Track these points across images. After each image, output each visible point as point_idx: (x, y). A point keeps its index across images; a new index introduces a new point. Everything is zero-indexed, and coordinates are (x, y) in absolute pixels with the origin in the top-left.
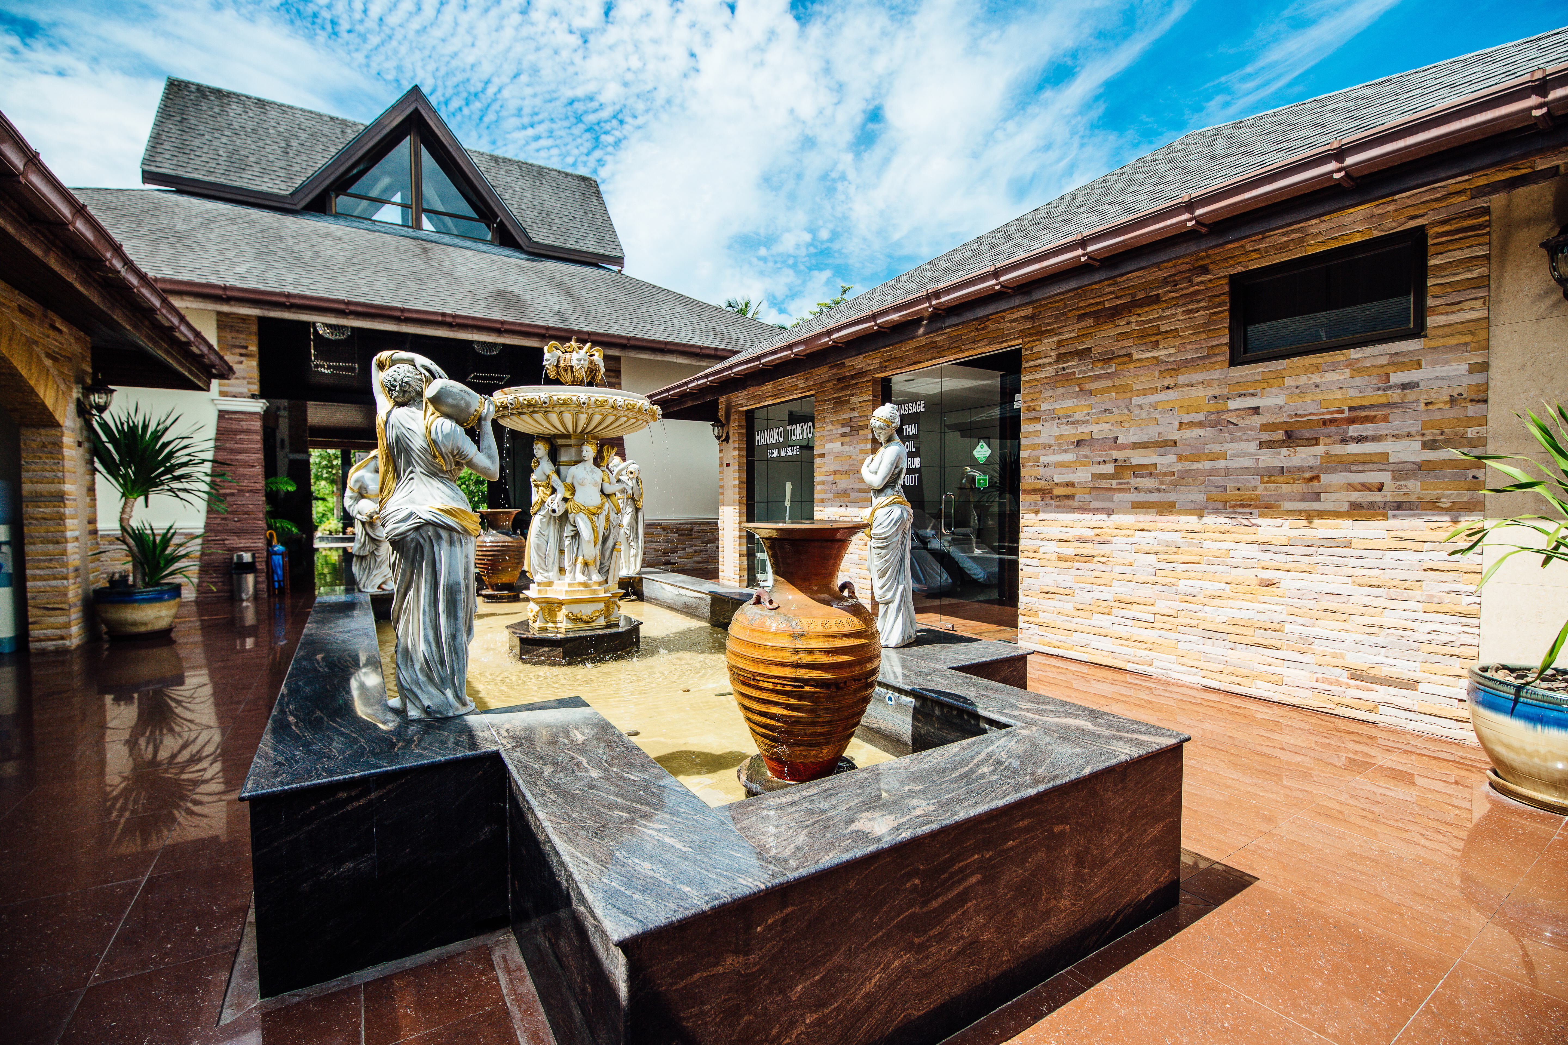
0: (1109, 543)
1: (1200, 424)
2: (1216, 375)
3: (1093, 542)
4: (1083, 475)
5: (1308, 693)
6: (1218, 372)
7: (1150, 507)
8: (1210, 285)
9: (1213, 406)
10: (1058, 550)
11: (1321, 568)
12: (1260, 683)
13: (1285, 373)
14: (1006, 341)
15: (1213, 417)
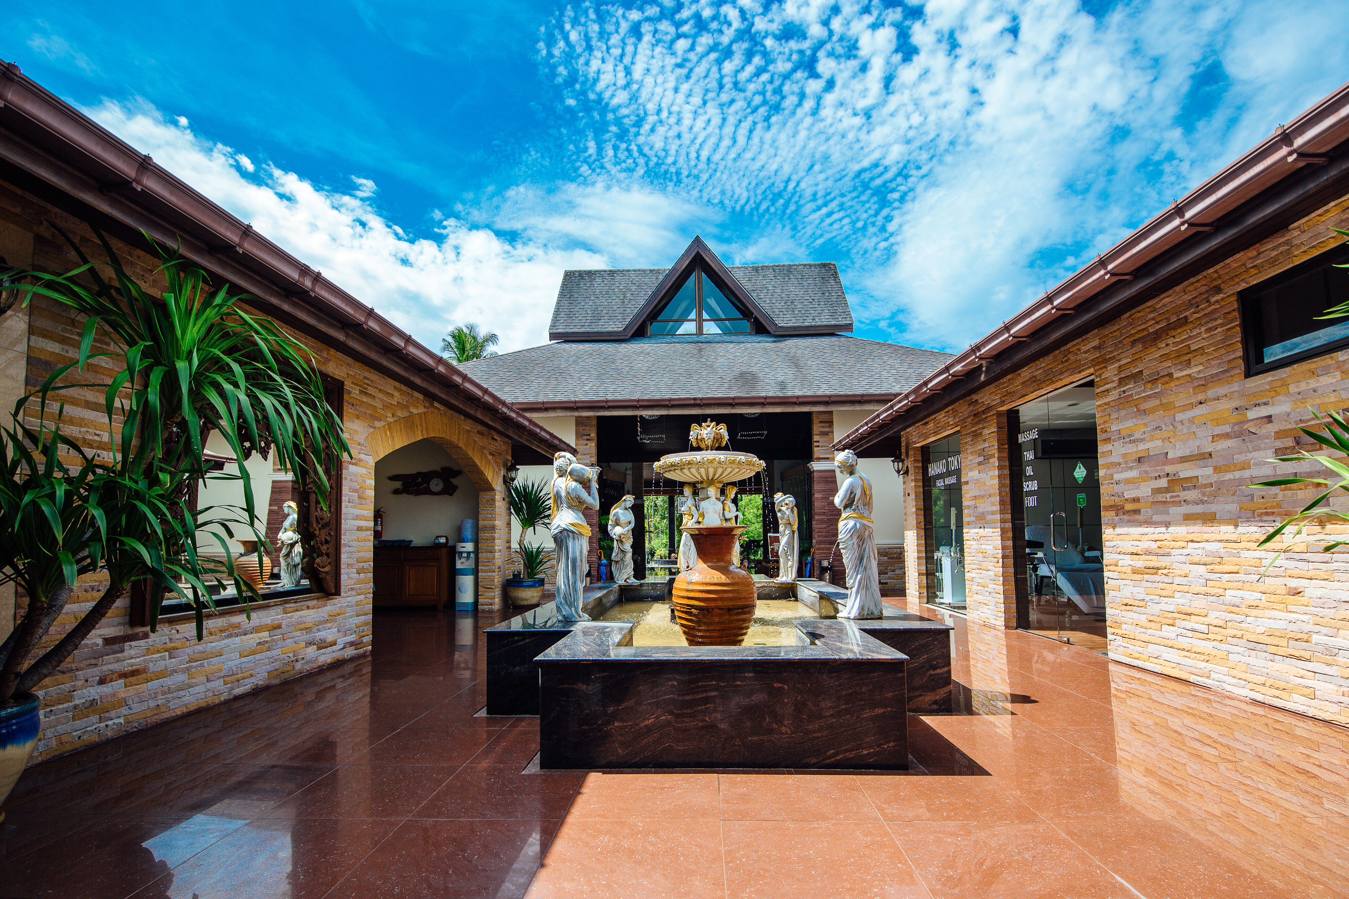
0: (1169, 555)
1: (1227, 436)
2: (1235, 387)
3: (1157, 555)
4: (1144, 491)
5: (1336, 708)
6: (1236, 384)
7: (1197, 519)
8: (1223, 303)
9: (1235, 418)
10: (1131, 563)
11: (1337, 576)
12: (1296, 697)
13: (1289, 380)
14: (1083, 370)
15: (1236, 428)
